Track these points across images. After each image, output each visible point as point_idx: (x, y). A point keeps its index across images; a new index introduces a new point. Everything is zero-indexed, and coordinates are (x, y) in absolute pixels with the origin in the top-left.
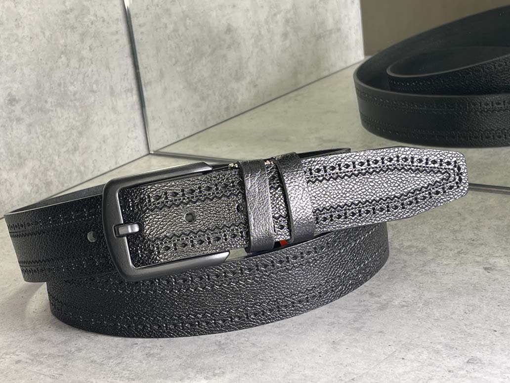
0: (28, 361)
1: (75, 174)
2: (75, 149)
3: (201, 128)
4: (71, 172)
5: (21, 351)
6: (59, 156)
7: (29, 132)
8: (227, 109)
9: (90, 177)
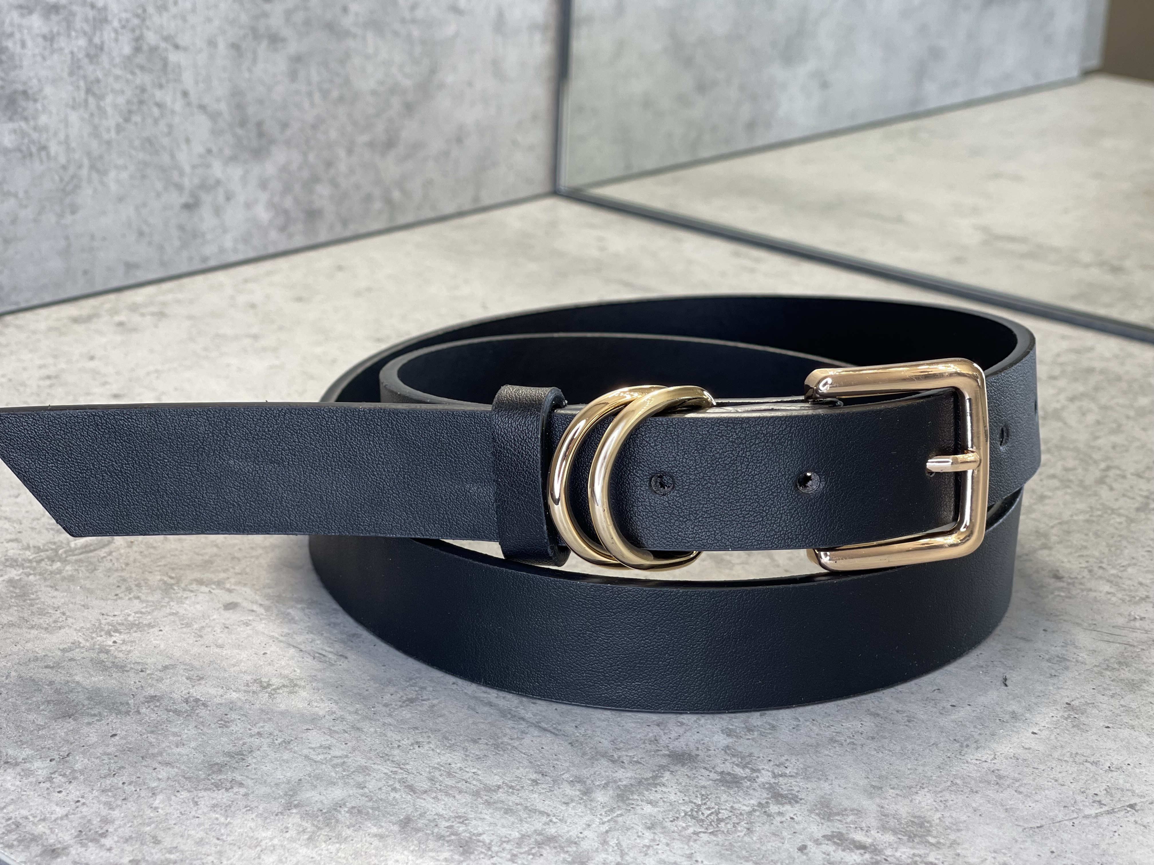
0: (255, 607)
5: (239, 583)
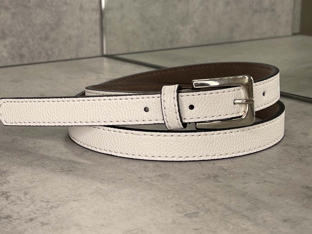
1: (43, 55)
2: (46, 38)
3: (148, 49)
4: (40, 53)
6: (33, 40)
7: (13, 18)
8: (171, 42)
9: (55, 59)
